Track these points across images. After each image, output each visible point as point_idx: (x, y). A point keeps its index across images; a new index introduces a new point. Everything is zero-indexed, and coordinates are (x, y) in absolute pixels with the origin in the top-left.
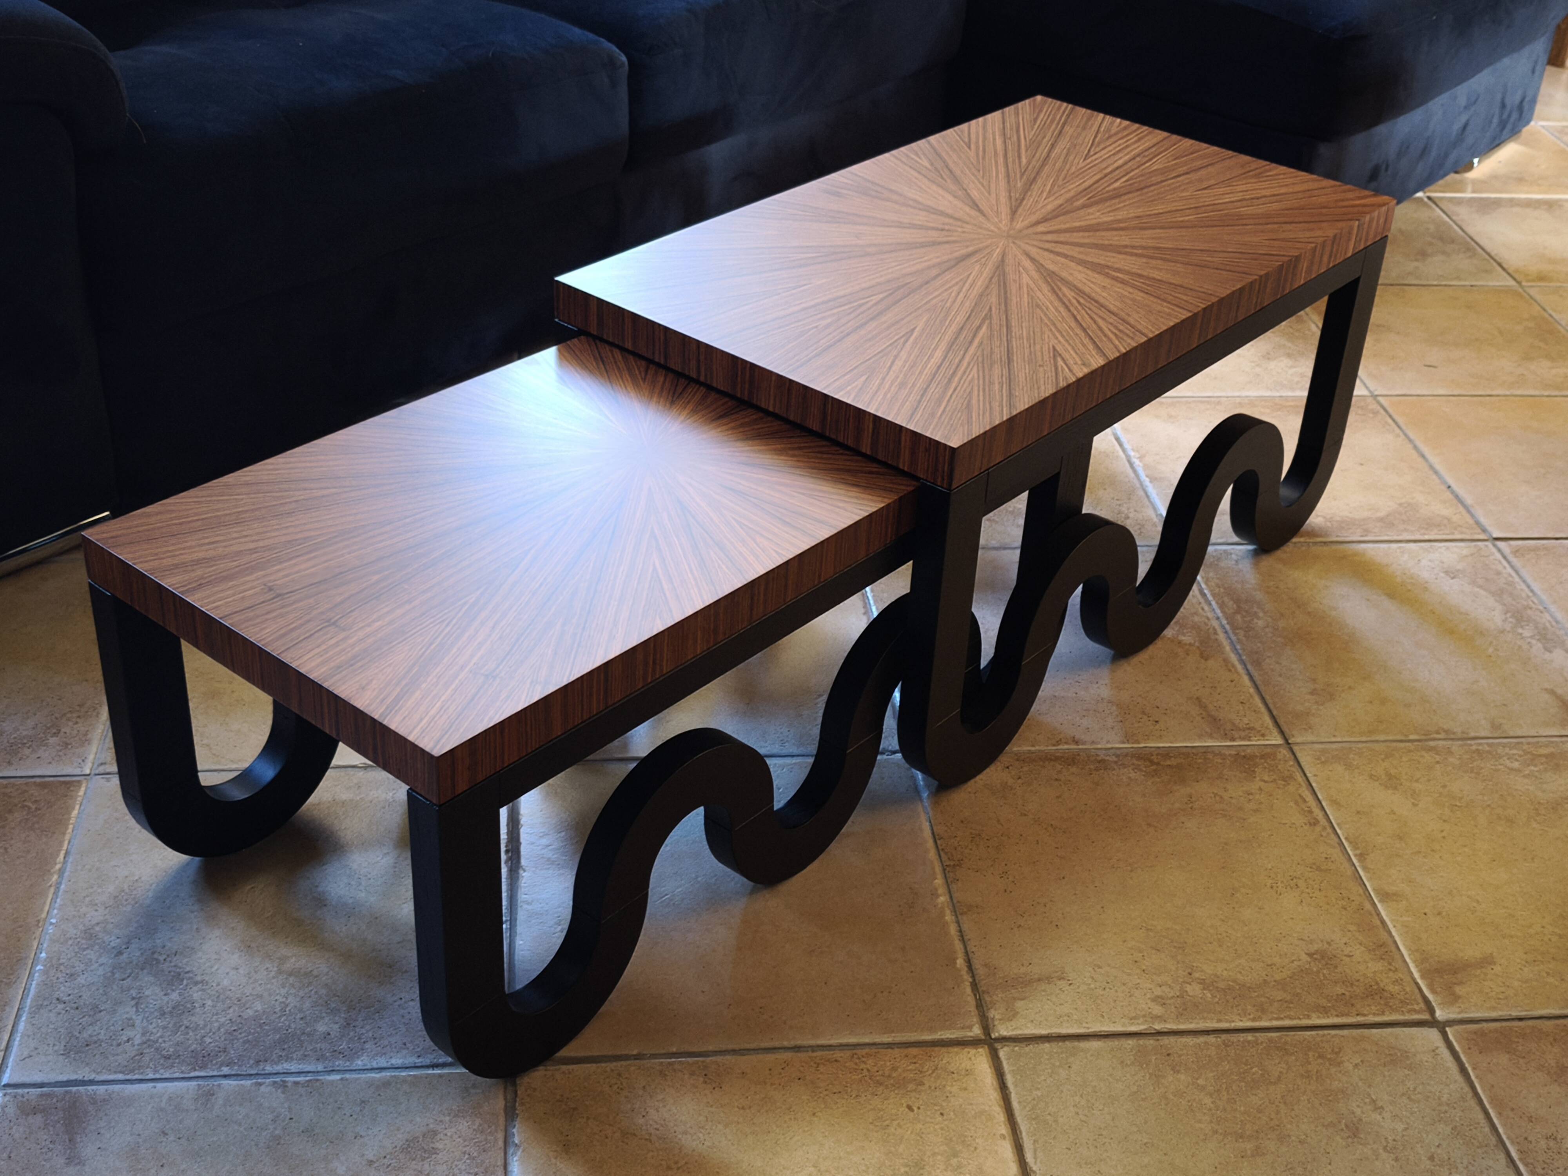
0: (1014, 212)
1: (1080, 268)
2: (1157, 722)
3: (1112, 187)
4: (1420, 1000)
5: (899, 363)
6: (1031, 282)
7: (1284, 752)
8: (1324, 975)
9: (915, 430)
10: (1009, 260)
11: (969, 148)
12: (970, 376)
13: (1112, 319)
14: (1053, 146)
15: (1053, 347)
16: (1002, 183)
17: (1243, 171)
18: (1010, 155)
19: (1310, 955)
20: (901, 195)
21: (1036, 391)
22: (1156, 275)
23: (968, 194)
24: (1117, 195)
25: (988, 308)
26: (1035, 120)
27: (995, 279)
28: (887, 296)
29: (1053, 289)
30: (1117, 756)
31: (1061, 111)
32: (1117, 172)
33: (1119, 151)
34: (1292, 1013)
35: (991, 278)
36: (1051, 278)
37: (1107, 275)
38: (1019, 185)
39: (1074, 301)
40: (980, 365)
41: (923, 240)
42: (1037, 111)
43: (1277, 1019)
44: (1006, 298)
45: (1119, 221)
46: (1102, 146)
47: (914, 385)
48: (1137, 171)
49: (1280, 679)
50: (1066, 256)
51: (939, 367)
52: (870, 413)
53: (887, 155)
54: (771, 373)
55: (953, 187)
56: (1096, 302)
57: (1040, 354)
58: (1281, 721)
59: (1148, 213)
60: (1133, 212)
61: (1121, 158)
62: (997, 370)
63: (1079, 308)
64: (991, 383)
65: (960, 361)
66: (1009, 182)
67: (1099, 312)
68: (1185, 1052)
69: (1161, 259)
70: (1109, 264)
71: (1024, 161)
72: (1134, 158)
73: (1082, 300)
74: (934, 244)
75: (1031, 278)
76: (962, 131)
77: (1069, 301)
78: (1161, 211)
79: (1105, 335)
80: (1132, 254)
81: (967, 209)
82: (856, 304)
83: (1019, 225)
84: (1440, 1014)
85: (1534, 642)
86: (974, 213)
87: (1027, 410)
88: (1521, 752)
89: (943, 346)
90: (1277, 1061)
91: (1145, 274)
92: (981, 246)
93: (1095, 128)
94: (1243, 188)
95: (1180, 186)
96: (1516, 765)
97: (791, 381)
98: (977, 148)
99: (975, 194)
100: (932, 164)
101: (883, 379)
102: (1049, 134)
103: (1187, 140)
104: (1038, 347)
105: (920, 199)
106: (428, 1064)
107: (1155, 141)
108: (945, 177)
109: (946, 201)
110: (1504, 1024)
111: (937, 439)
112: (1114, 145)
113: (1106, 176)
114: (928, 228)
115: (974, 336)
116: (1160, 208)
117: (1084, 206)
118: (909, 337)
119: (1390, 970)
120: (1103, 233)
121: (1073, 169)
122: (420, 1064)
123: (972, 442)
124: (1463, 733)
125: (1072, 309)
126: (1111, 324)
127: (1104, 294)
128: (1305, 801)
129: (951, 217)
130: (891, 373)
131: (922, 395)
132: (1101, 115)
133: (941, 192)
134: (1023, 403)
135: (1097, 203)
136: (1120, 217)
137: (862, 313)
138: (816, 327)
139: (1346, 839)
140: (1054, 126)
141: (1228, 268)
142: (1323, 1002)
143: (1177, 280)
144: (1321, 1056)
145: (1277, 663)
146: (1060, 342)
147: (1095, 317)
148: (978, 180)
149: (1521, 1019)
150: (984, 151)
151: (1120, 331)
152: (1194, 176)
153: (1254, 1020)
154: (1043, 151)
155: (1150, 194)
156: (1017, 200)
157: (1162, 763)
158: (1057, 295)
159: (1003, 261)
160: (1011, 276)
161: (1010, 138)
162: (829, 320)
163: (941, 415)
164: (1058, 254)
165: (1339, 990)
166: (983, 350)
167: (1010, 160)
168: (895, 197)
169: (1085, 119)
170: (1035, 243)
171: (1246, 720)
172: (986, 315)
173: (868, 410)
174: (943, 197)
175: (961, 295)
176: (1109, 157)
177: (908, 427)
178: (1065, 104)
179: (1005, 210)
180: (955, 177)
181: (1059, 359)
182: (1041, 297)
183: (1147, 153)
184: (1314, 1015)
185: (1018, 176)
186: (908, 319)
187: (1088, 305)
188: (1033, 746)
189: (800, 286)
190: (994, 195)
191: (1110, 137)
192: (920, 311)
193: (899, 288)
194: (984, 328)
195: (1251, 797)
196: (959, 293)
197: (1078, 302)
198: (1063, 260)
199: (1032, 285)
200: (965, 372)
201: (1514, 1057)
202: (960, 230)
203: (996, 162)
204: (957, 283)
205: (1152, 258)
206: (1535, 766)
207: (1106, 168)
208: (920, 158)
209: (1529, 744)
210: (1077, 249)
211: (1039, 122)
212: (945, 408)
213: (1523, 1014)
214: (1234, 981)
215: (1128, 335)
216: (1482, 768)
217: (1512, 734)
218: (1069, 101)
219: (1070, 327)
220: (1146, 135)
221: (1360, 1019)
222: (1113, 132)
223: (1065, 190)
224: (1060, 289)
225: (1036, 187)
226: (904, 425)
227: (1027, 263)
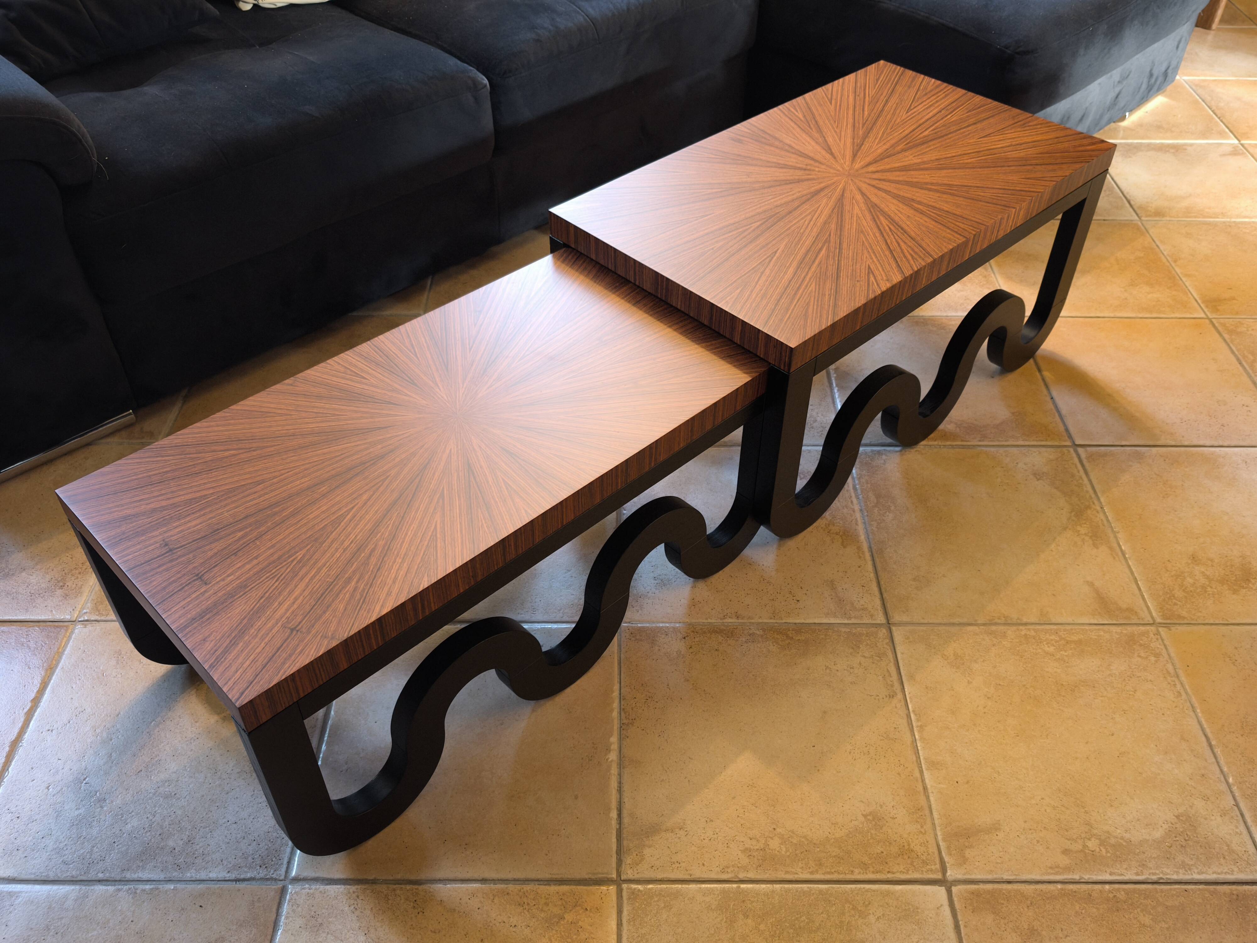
0: (854, 156)
1: (895, 201)
2: (798, 601)
3: (921, 136)
4: (937, 861)
5: (764, 278)
6: (859, 212)
7: (883, 632)
8: (871, 834)
9: (768, 333)
10: (847, 194)
11: (831, 103)
12: (810, 289)
13: (911, 243)
14: (887, 101)
15: (869, 266)
16: (850, 131)
17: (1013, 122)
18: (857, 109)
19: (865, 816)
20: (781, 141)
21: (853, 302)
22: (946, 207)
23: (825, 140)
24: (925, 142)
25: (828, 233)
26: (877, 80)
27: (836, 210)
28: (762, 224)
29: (874, 218)
30: (764, 630)
31: (896, 73)
32: (928, 123)
33: (931, 106)
34: (841, 869)
35: (833, 209)
36: (873, 209)
37: (912, 207)
38: (861, 133)
39: (887, 228)
40: (818, 280)
41: (791, 178)
42: (879, 73)
43: (829, 873)
44: (841, 225)
45: (924, 163)
46: (920, 102)
47: (771, 296)
48: (941, 122)
49: (894, 566)
50: (886, 191)
51: (790, 281)
52: (739, 319)
53: (775, 109)
54: (679, 285)
55: (817, 135)
56: (902, 229)
57: (859, 271)
58: (888, 605)
59: (945, 156)
60: (933, 156)
61: (931, 111)
62: (828, 285)
63: (890, 233)
64: (823, 295)
65: (805, 277)
66: (854, 131)
67: (903, 237)
68: (756, 899)
69: (950, 194)
70: (914, 197)
71: (866, 113)
72: (940, 111)
73: (892, 227)
74: (799, 181)
75: (861, 210)
76: (827, 90)
77: (884, 228)
78: (954, 154)
79: (905, 257)
80: (930, 190)
81: (824, 152)
82: (741, 230)
83: (857, 166)
84: (951, 874)
85: (1087, 538)
86: (828, 156)
87: (845, 317)
88: (1058, 639)
89: (795, 264)
90: (821, 911)
91: (937, 206)
92: (829, 182)
93: (917, 87)
94: (1013, 135)
95: (969, 134)
96: (1051, 649)
97: (691, 292)
98: (836, 103)
99: (830, 140)
100: (805, 116)
101: (752, 292)
102: (886, 91)
103: (978, 96)
104: (858, 266)
105: (794, 145)
106: (233, 878)
107: (956, 97)
108: (812, 126)
109: (811, 147)
110: (996, 886)
111: (781, 341)
112: (928, 101)
113: (920, 126)
114: (796, 168)
115: (817, 256)
116: (952, 152)
117: (903, 150)
118: (772, 258)
119: (921, 832)
120: (912, 173)
121: (898, 120)
122: (227, 879)
123: (805, 343)
124: (1018, 619)
125: (885, 234)
126: (910, 247)
127: (908, 223)
128: (890, 676)
129: (812, 159)
130: (758, 286)
131: (776, 304)
132: (922, 76)
133: (808, 139)
134: (843, 312)
135: (911, 148)
136: (925, 159)
137: (744, 237)
138: (713, 249)
139: (913, 711)
140: (889, 85)
141: (994, 201)
142: (866, 859)
143: (958, 211)
144: (854, 908)
145: (895, 551)
146: (873, 261)
147: (900, 241)
148: (833, 128)
149: (1009, 882)
150: (840, 105)
151: (916, 253)
152: (979, 126)
153: (812, 873)
154: (880, 106)
155: (948, 141)
156: (857, 146)
157: (794, 637)
158: (876, 223)
159: (843, 195)
160: (847, 208)
161: (859, 96)
162: (721, 244)
163: (787, 321)
164: (879, 189)
165: (879, 849)
166: (821, 268)
167: (857, 113)
168: (777, 143)
169: (911, 79)
170: (867, 181)
171: (862, 602)
172: (827, 239)
173: (739, 317)
174: (809, 143)
175: (812, 223)
176: (924, 110)
177: (763, 330)
178: (899, 67)
179: (849, 153)
180: (819, 127)
181: (871, 276)
182: (865, 224)
183: (949, 107)
184: (856, 871)
185: (861, 126)
186: (774, 242)
187: (896, 231)
188: (707, 619)
189: (707, 215)
190: (843, 142)
191: (926, 94)
192: (782, 236)
193: (771, 217)
194: (823, 251)
195: (852, 670)
196: (811, 221)
197: (890, 228)
198: (884, 195)
199: (860, 215)
200: (807, 286)
201: (998, 918)
202: (817, 169)
203: (847, 114)
204: (810, 213)
205: (944, 193)
206: (1066, 651)
207: (921, 118)
208: (797, 111)
209: (1065, 630)
210: (893, 185)
211: (879, 82)
212: (790, 315)
213: (1011, 878)
214: (805, 837)
215: (920, 257)
216: (1026, 651)
217: (1054, 621)
218: (901, 65)
219: (882, 249)
220: (951, 93)
221: (890, 876)
222: (929, 89)
223: (891, 137)
224: (878, 218)
225: (871, 135)
226: (761, 329)
227: (859, 197)
